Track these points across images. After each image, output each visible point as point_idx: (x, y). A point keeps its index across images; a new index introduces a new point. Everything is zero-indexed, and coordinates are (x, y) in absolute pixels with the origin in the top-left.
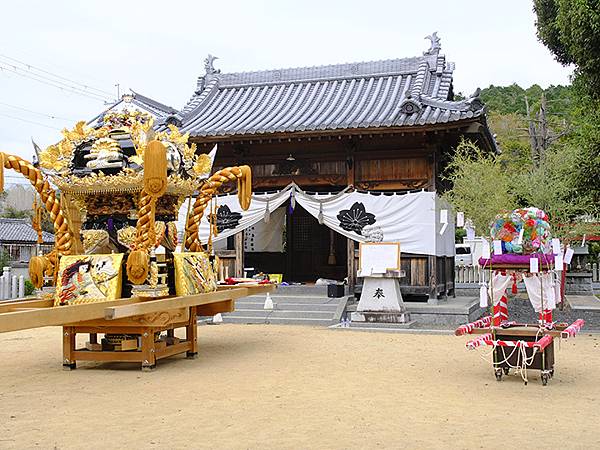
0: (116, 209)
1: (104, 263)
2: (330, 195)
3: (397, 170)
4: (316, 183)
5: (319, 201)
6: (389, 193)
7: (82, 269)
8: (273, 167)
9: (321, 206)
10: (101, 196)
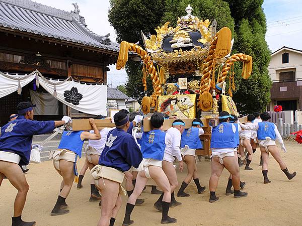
0: (187, 70)
1: (185, 99)
2: (58, 81)
3: (90, 72)
4: (50, 73)
5: (53, 84)
6: (88, 84)
7: (173, 103)
8: (20, 57)
9: (55, 87)
10: (179, 64)
